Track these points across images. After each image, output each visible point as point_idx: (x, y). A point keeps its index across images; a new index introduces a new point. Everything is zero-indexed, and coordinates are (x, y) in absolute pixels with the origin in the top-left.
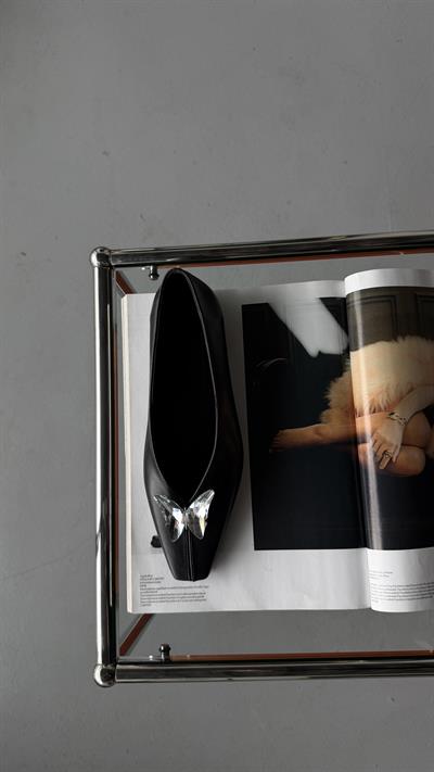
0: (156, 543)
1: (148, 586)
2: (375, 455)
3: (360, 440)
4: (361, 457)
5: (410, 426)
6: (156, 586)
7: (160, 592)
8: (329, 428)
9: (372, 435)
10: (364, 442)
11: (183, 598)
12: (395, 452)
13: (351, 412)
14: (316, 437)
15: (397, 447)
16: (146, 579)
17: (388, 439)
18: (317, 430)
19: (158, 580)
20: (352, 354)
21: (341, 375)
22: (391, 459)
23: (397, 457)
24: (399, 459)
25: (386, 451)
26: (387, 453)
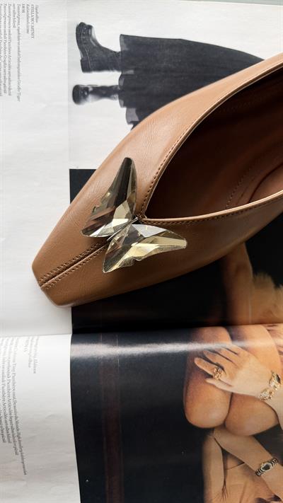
1: (23, 16)
3: (233, 333)
4: (207, 332)
5: (258, 406)
6: (23, 26)
9: (244, 348)
10: (233, 338)
12: (222, 383)
15: (230, 386)
16: (33, 12)
17: (242, 373)
22: (211, 377)
23: (214, 386)
24: (211, 389)
25: (223, 369)
26: (220, 370)
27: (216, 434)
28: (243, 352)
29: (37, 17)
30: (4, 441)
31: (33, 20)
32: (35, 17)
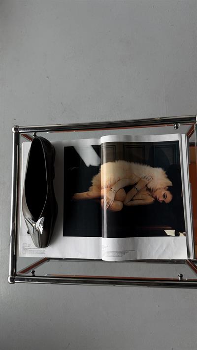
0: (28, 233)
1: (26, 247)
5: (118, 193)
6: (28, 248)
7: (29, 250)
8: (91, 193)
11: (37, 252)
13: (99, 188)
14: (87, 196)
15: (112, 200)
17: (109, 198)
18: (87, 194)
19: (29, 245)
20: (101, 166)
21: (97, 174)
27: (125, 203)
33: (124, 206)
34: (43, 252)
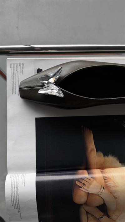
0: (39, 71)
1: (19, 67)
2: (82, 179)
3: (89, 171)
4: (80, 171)
5: (97, 197)
6: (19, 70)
7: (16, 72)
9: (92, 178)
10: (89, 173)
11: (14, 83)
12: (84, 189)
13: (102, 167)
14: (90, 149)
15: (87, 190)
16: (23, 66)
17: (91, 186)
18: (93, 150)
19: (22, 72)
21: (120, 162)
22: (81, 187)
23: (82, 190)
24: (81, 191)
25: (85, 185)
26: (84, 185)
27: (84, 206)
28: (92, 179)
29: (24, 67)
30: (15, 208)
31: (22, 68)
32: (23, 67)
33: (79, 206)
34: (13, 92)
